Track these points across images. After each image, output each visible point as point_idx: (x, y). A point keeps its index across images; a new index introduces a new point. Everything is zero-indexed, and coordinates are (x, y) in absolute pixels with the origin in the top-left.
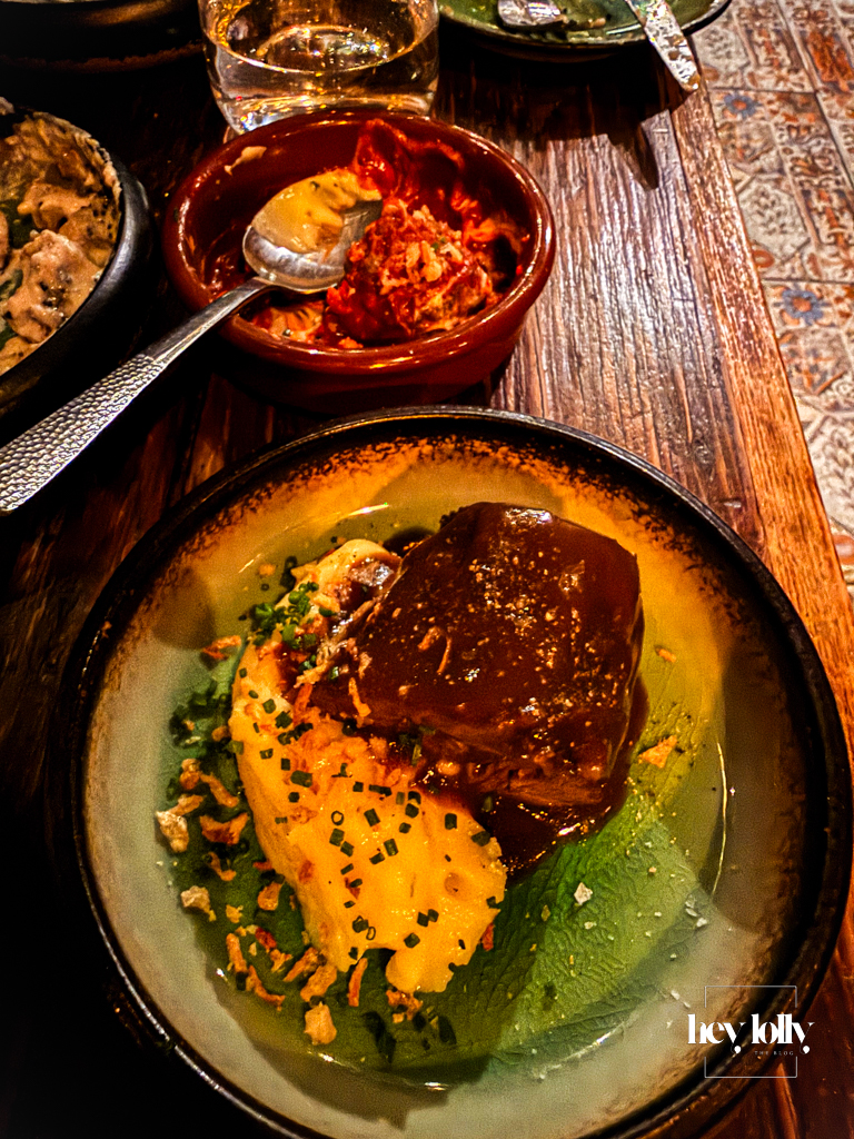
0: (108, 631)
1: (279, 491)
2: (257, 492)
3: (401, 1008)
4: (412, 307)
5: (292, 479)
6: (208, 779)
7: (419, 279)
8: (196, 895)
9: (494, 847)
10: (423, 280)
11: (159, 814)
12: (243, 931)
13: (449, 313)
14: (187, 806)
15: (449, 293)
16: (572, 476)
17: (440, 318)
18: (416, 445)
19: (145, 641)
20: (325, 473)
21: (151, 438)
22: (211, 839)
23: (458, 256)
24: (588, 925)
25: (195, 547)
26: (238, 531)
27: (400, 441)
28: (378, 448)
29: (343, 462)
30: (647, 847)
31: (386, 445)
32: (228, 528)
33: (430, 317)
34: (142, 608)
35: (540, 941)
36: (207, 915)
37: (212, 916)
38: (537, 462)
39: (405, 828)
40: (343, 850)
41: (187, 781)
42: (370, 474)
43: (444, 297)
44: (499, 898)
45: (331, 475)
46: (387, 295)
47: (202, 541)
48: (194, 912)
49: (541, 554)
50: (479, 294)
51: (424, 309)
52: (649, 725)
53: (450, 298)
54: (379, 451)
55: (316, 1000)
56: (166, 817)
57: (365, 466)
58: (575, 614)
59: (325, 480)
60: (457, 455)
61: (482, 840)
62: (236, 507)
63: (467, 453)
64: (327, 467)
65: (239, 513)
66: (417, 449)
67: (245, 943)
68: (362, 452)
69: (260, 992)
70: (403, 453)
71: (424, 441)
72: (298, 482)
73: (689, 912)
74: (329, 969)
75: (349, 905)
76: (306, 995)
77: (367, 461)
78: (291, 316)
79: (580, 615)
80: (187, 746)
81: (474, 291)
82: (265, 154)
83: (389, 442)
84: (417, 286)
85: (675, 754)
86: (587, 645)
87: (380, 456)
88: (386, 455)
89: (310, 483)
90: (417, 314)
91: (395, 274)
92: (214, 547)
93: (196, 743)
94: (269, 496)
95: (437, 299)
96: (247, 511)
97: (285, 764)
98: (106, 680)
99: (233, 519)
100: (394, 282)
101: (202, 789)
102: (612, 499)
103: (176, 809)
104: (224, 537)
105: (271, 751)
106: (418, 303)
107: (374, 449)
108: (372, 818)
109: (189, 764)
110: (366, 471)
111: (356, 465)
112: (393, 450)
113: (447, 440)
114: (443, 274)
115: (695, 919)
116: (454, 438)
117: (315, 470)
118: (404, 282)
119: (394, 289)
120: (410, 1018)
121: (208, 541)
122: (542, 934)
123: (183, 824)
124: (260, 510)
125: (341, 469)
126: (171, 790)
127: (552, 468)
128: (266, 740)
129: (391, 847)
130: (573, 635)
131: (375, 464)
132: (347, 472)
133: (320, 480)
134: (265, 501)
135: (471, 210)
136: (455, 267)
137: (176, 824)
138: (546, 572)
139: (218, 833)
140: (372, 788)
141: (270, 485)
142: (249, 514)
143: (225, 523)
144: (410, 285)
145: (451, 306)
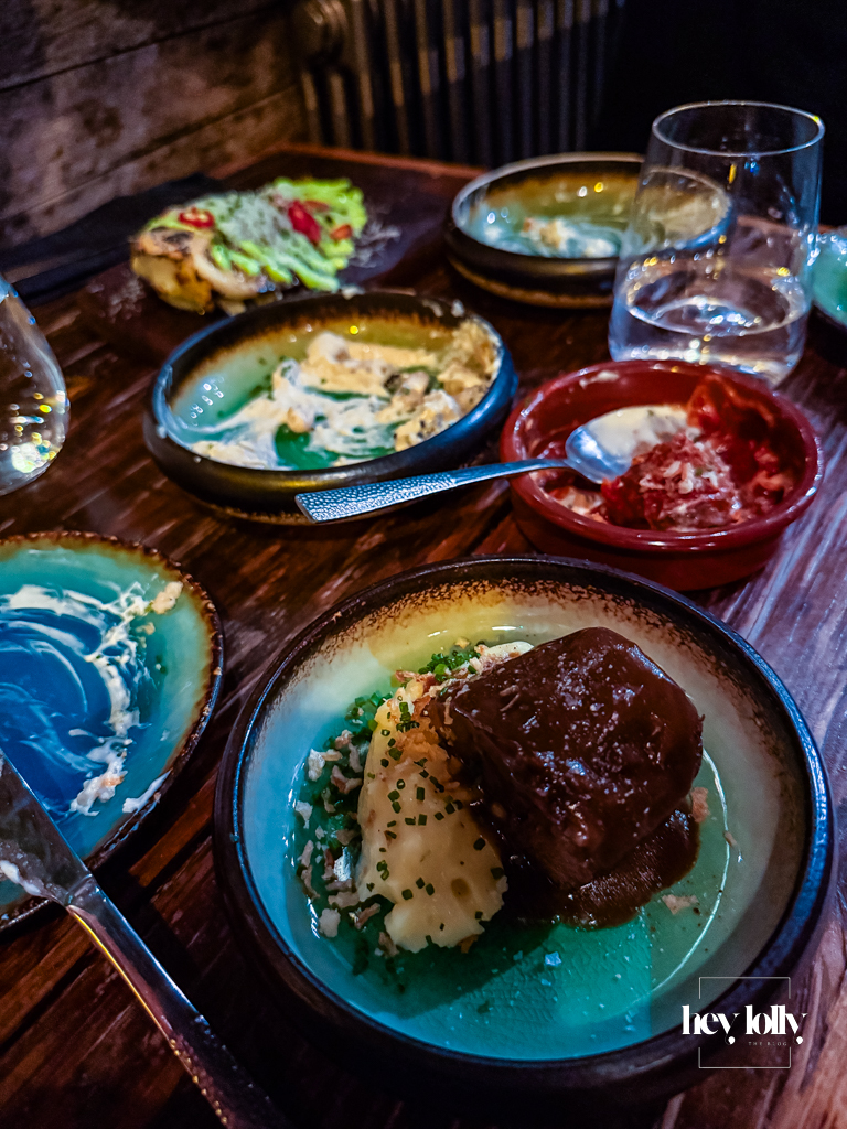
0: (337, 617)
1: (492, 591)
2: (475, 584)
3: (383, 948)
4: (660, 508)
5: (504, 587)
6: (351, 747)
7: (673, 489)
8: (306, 809)
9: (502, 885)
10: (677, 490)
11: (312, 751)
12: (319, 846)
13: (689, 522)
14: (331, 756)
15: (696, 507)
16: (717, 667)
17: (679, 524)
18: (603, 598)
19: (361, 645)
20: (531, 593)
21: (444, 543)
22: (333, 782)
23: (715, 483)
24: (544, 982)
25: (419, 601)
26: (454, 607)
27: (591, 590)
28: (574, 589)
29: (545, 590)
30: (625, 961)
31: (580, 589)
32: (447, 601)
33: (672, 521)
34: (366, 620)
35: (502, 970)
36: (304, 824)
37: (307, 826)
38: (693, 645)
39: (439, 816)
40: (393, 806)
41: (339, 741)
42: (564, 608)
43: (688, 508)
44: (486, 917)
45: (535, 597)
46: (643, 493)
47: (425, 600)
48: (299, 818)
49: (611, 666)
50: (725, 518)
51: (669, 512)
52: (683, 880)
53: (694, 511)
54: (575, 592)
55: (335, 906)
56: (314, 754)
57: (562, 601)
58: (615, 716)
59: (529, 598)
60: (634, 618)
61: (496, 873)
62: (457, 588)
63: (642, 619)
64: (532, 588)
65: (458, 594)
66: (604, 602)
67: (316, 853)
68: (561, 588)
69: (308, 883)
70: (593, 601)
71: (610, 597)
72: (508, 591)
73: (627, 1017)
74: (354, 896)
75: (382, 850)
76: (331, 900)
77: (564, 597)
78: (582, 497)
79: (618, 719)
80: (352, 724)
81: (720, 514)
82: (618, 380)
83: (583, 587)
84: (670, 494)
85: (692, 912)
86: (616, 744)
87: (575, 597)
88: (579, 598)
89: (518, 597)
90: (662, 515)
91: (655, 479)
92: (432, 609)
93: (358, 725)
94: (485, 591)
95: (682, 508)
96: (465, 596)
97: (392, 742)
98: (323, 648)
99: (453, 597)
100: (652, 485)
101: (346, 753)
102: (742, 696)
103: (324, 754)
104: (443, 605)
105: (389, 733)
106: (665, 507)
107: (571, 589)
108: (420, 794)
109: (346, 734)
110: (561, 605)
111: (555, 597)
112: (585, 596)
113: (628, 602)
114: (694, 490)
115: (628, 1024)
116: (633, 602)
117: (523, 587)
118: (660, 487)
119: (650, 490)
120: (386, 957)
121: (430, 602)
122: (508, 968)
123: (322, 764)
124: (475, 599)
125: (543, 595)
126: (328, 744)
127: (704, 655)
128: (391, 725)
129: (423, 820)
130: (605, 730)
131: (571, 603)
132: (547, 599)
133: (525, 597)
134: (480, 594)
135: (769, 463)
136: (709, 490)
137: (318, 761)
138: (608, 679)
139: (338, 781)
140: (433, 779)
141: (486, 583)
142: (465, 599)
143: (446, 595)
144: (664, 491)
145: (692, 517)
